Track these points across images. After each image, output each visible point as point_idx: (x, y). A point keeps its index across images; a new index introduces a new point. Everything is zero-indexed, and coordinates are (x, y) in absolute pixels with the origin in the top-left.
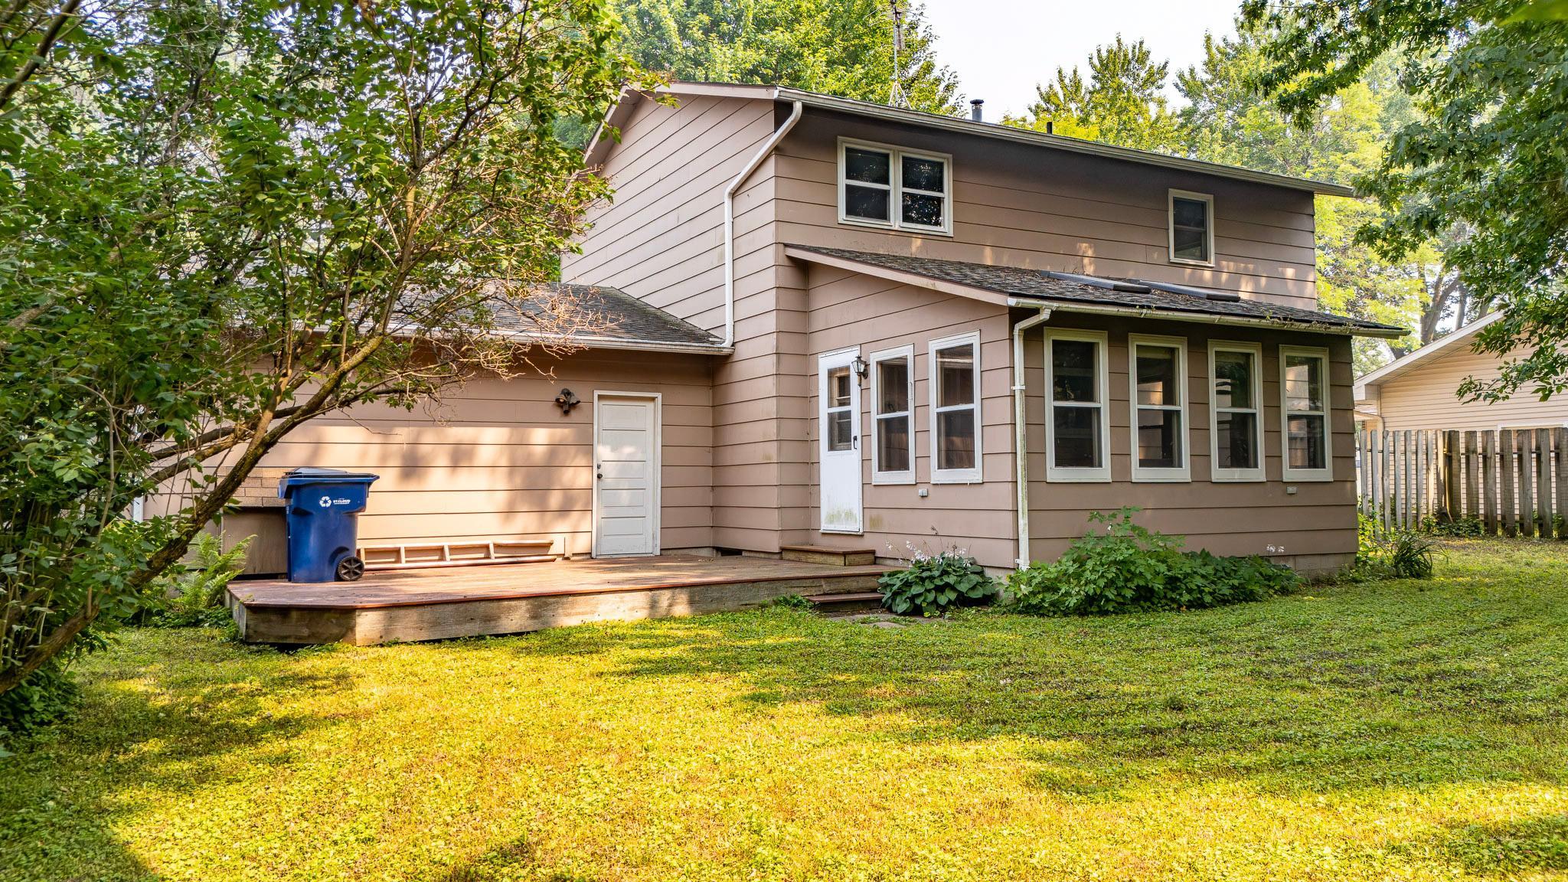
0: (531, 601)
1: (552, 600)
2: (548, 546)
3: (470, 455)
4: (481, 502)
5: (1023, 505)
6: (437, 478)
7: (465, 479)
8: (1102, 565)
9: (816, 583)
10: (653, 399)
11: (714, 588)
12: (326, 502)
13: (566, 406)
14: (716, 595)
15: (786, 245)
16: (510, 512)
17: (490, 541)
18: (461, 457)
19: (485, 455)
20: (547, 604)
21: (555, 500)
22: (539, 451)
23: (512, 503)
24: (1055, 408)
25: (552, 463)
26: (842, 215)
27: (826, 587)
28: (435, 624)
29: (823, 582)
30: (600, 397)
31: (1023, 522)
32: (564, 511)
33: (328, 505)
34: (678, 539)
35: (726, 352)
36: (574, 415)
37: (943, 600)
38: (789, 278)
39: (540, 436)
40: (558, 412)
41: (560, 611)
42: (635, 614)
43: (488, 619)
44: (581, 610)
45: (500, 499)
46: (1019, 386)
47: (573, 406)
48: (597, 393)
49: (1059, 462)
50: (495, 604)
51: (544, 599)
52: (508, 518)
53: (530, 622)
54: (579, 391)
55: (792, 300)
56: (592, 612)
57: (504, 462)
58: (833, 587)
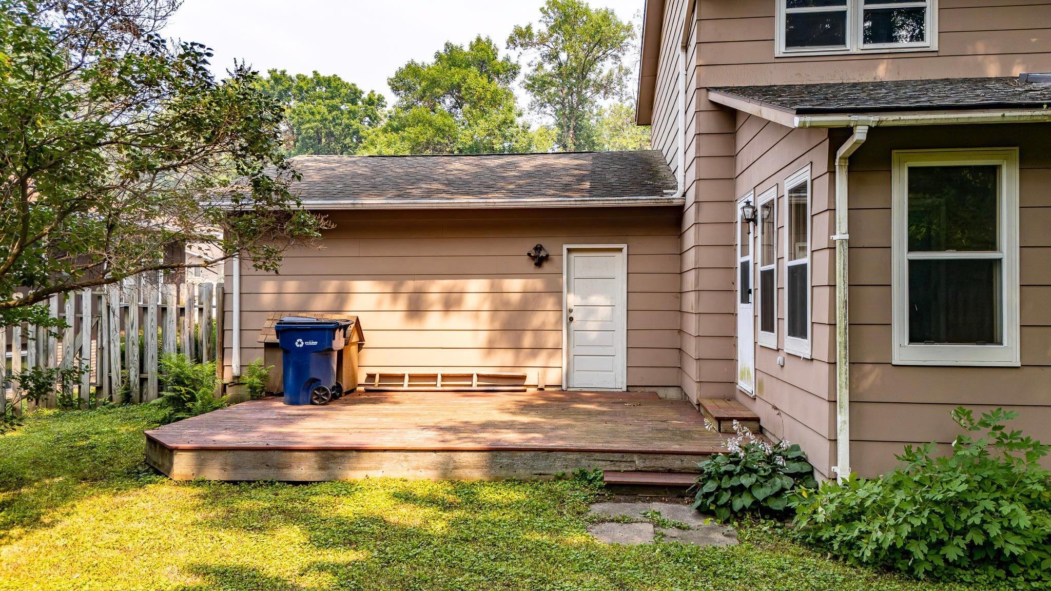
0: (319, 453)
1: (338, 454)
2: (524, 378)
3: (459, 302)
4: (467, 339)
5: (843, 396)
6: (433, 319)
7: (456, 320)
8: (914, 502)
9: (627, 457)
10: (620, 250)
11: (504, 454)
12: (299, 343)
13: (540, 260)
14: (505, 461)
15: (708, 90)
16: (490, 348)
17: (474, 371)
18: (451, 304)
19: (471, 301)
20: (335, 458)
21: (528, 340)
22: (515, 298)
23: (491, 341)
24: (911, 262)
25: (526, 307)
26: (780, 47)
27: (639, 463)
28: (236, 467)
29: (635, 457)
30: (569, 250)
31: (843, 417)
32: (536, 349)
33: (301, 346)
34: (645, 377)
35: (677, 202)
36: (547, 267)
37: (738, 503)
38: (711, 123)
39: (515, 285)
40: (532, 264)
41: (347, 465)
42: (418, 473)
43: (280, 467)
44: (365, 466)
45: (482, 338)
46: (841, 234)
47: (546, 258)
48: (565, 247)
49: (914, 338)
50: (288, 454)
51: (332, 453)
52: (489, 354)
53: (318, 472)
54: (549, 246)
55: (714, 146)
56: (377, 468)
57: (486, 307)
58: (648, 463)
